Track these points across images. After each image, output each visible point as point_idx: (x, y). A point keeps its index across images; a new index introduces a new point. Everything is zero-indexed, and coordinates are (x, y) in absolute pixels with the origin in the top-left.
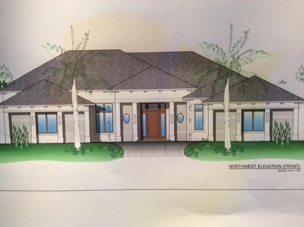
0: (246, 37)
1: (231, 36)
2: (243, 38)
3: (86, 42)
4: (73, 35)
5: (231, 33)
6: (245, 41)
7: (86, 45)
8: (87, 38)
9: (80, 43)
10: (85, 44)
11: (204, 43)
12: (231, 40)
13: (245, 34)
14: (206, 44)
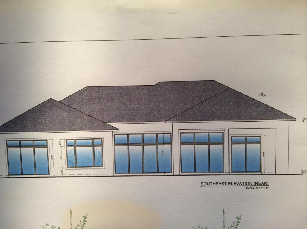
0: (238, 222)
1: (224, 221)
2: (236, 222)
3: (84, 224)
4: (71, 217)
5: (224, 218)
6: (237, 225)
7: (83, 227)
8: (85, 220)
9: (78, 225)
10: (83, 225)
11: (198, 227)
12: (224, 224)
13: (237, 219)
14: (200, 227)
